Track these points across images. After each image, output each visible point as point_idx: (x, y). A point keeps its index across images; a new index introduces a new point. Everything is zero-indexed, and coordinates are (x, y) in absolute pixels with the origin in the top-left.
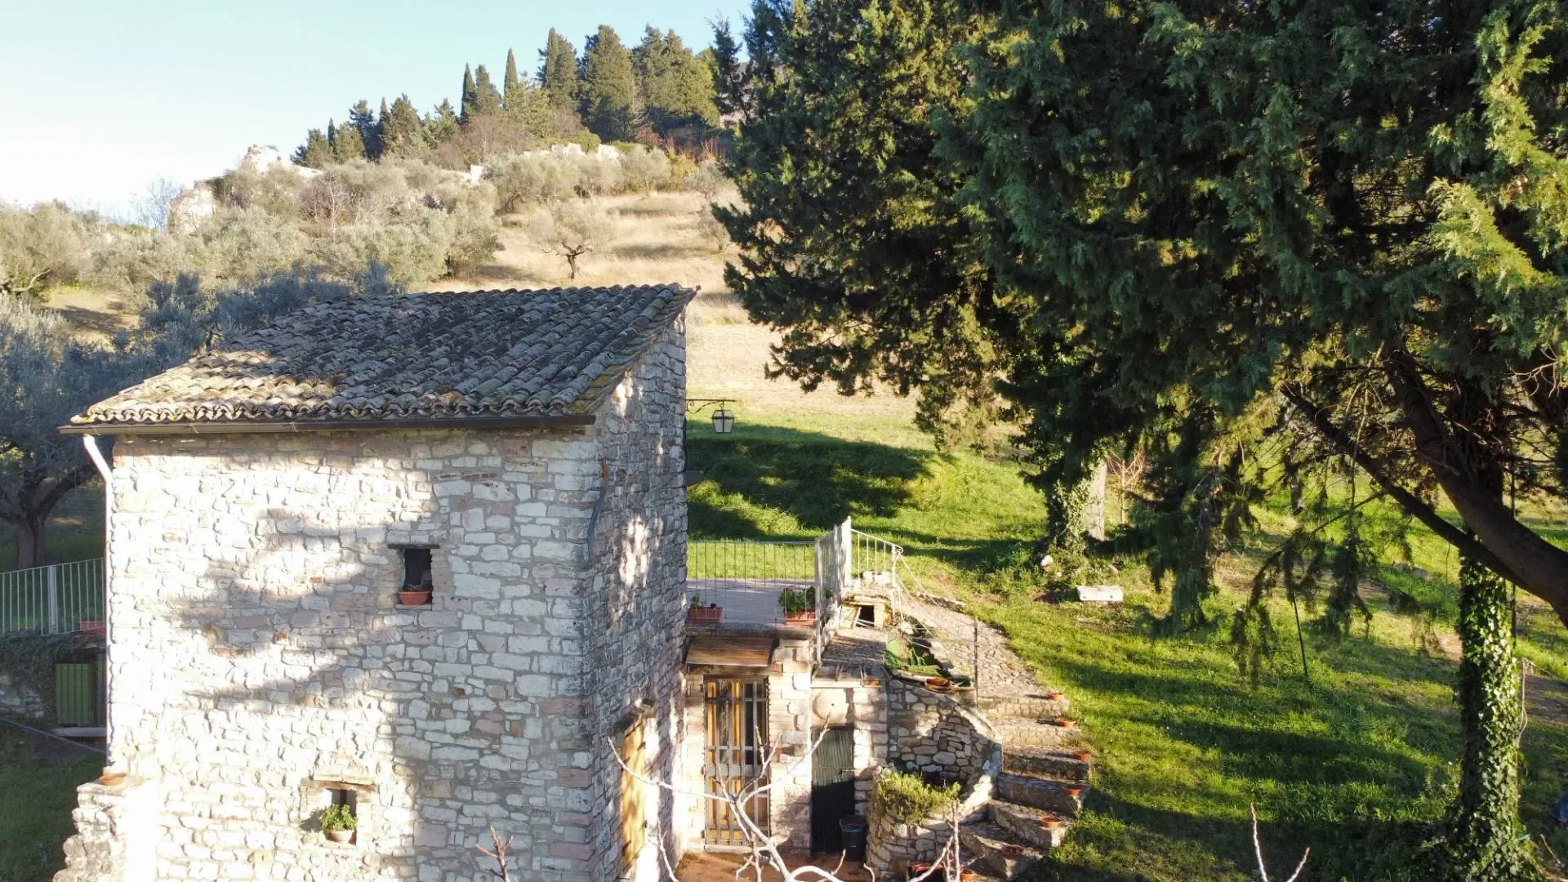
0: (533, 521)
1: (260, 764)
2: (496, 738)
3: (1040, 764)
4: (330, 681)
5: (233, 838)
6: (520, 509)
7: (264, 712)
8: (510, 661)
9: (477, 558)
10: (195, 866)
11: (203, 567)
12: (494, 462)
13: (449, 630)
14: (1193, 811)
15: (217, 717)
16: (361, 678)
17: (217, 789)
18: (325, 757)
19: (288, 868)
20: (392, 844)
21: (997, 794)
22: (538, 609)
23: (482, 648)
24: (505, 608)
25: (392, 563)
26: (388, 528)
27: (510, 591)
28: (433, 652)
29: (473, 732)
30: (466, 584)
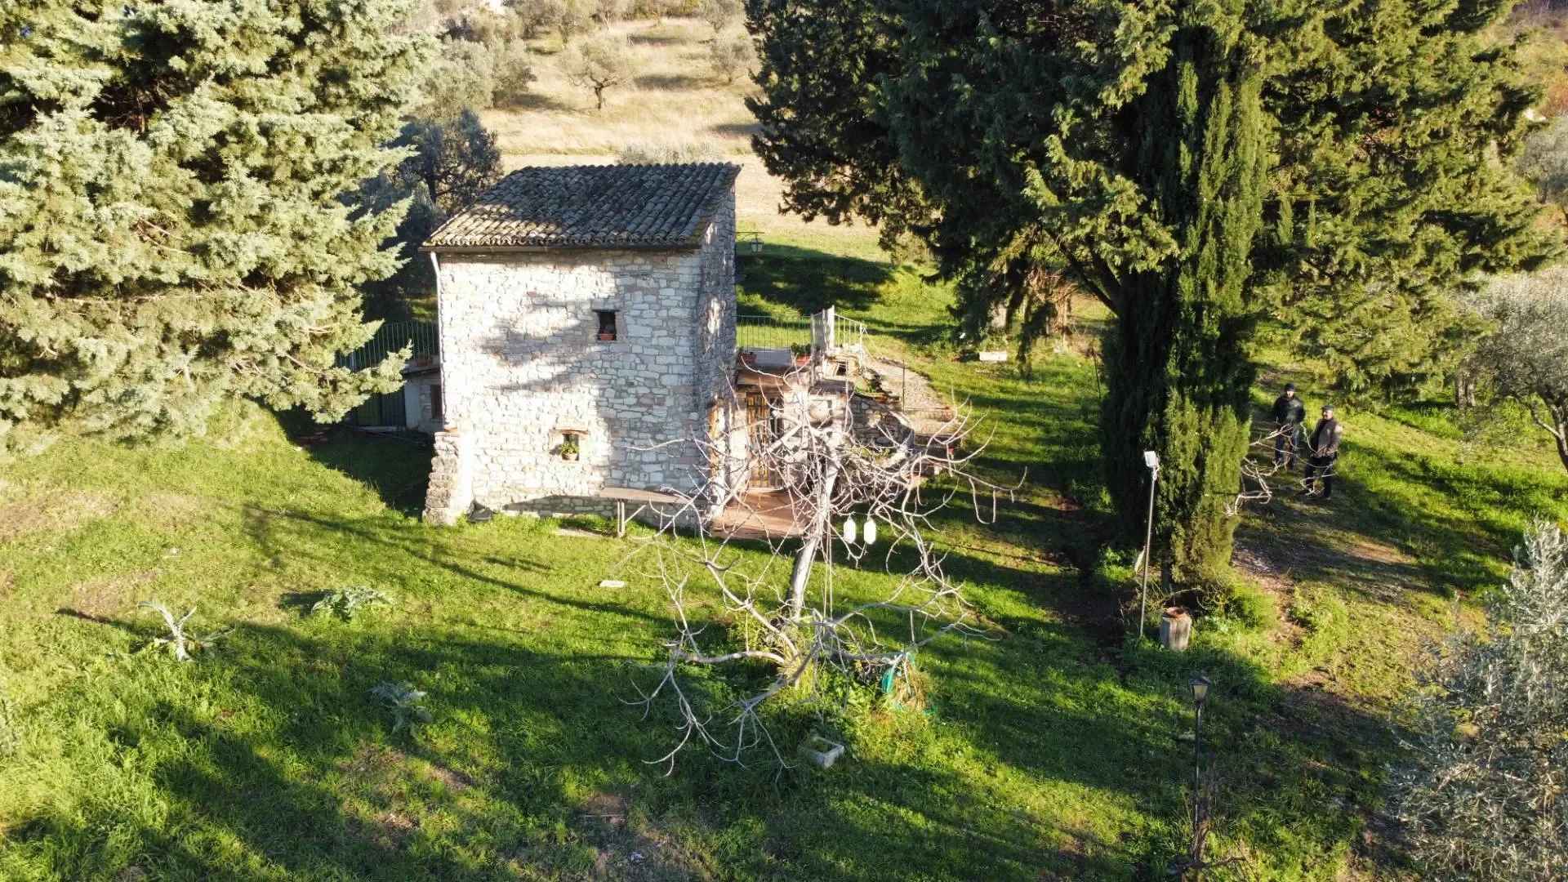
0: (668, 298)
1: (527, 422)
2: (650, 407)
4: (563, 380)
5: (514, 460)
6: (662, 292)
7: (528, 396)
8: (658, 368)
9: (640, 317)
10: (493, 474)
11: (493, 322)
12: (648, 268)
13: (625, 353)
15: (502, 399)
16: (579, 378)
17: (504, 435)
18: (561, 418)
19: (543, 473)
20: (598, 460)
22: (672, 342)
23: (642, 362)
24: (654, 341)
25: (594, 319)
26: (592, 301)
27: (657, 333)
28: (616, 364)
30: (634, 330)
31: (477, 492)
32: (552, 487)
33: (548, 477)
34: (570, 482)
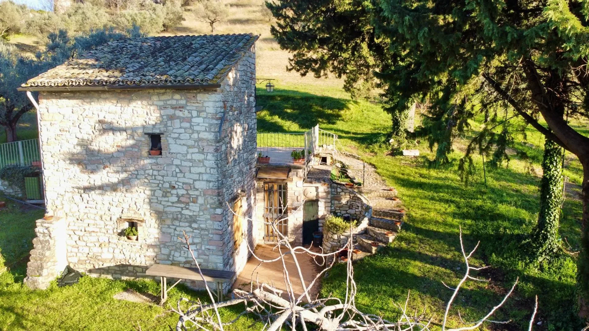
0: (198, 125)
1: (101, 213)
2: (187, 204)
3: (386, 214)
4: (126, 183)
5: (94, 238)
6: (194, 120)
7: (102, 194)
8: (191, 176)
9: (178, 138)
10: (80, 248)
11: (76, 141)
12: (183, 102)
13: (168, 165)
14: (441, 230)
15: (85, 196)
16: (137, 182)
17: (87, 221)
18: (125, 210)
19: (114, 249)
20: (151, 241)
21: (370, 224)
22: (201, 157)
23: (181, 172)
25: (147, 140)
26: (144, 127)
27: (191, 150)
28: (163, 172)
29: (179, 201)
30: (174, 148)
31: (70, 260)
32: (120, 259)
33: (117, 251)
34: (133, 255)
